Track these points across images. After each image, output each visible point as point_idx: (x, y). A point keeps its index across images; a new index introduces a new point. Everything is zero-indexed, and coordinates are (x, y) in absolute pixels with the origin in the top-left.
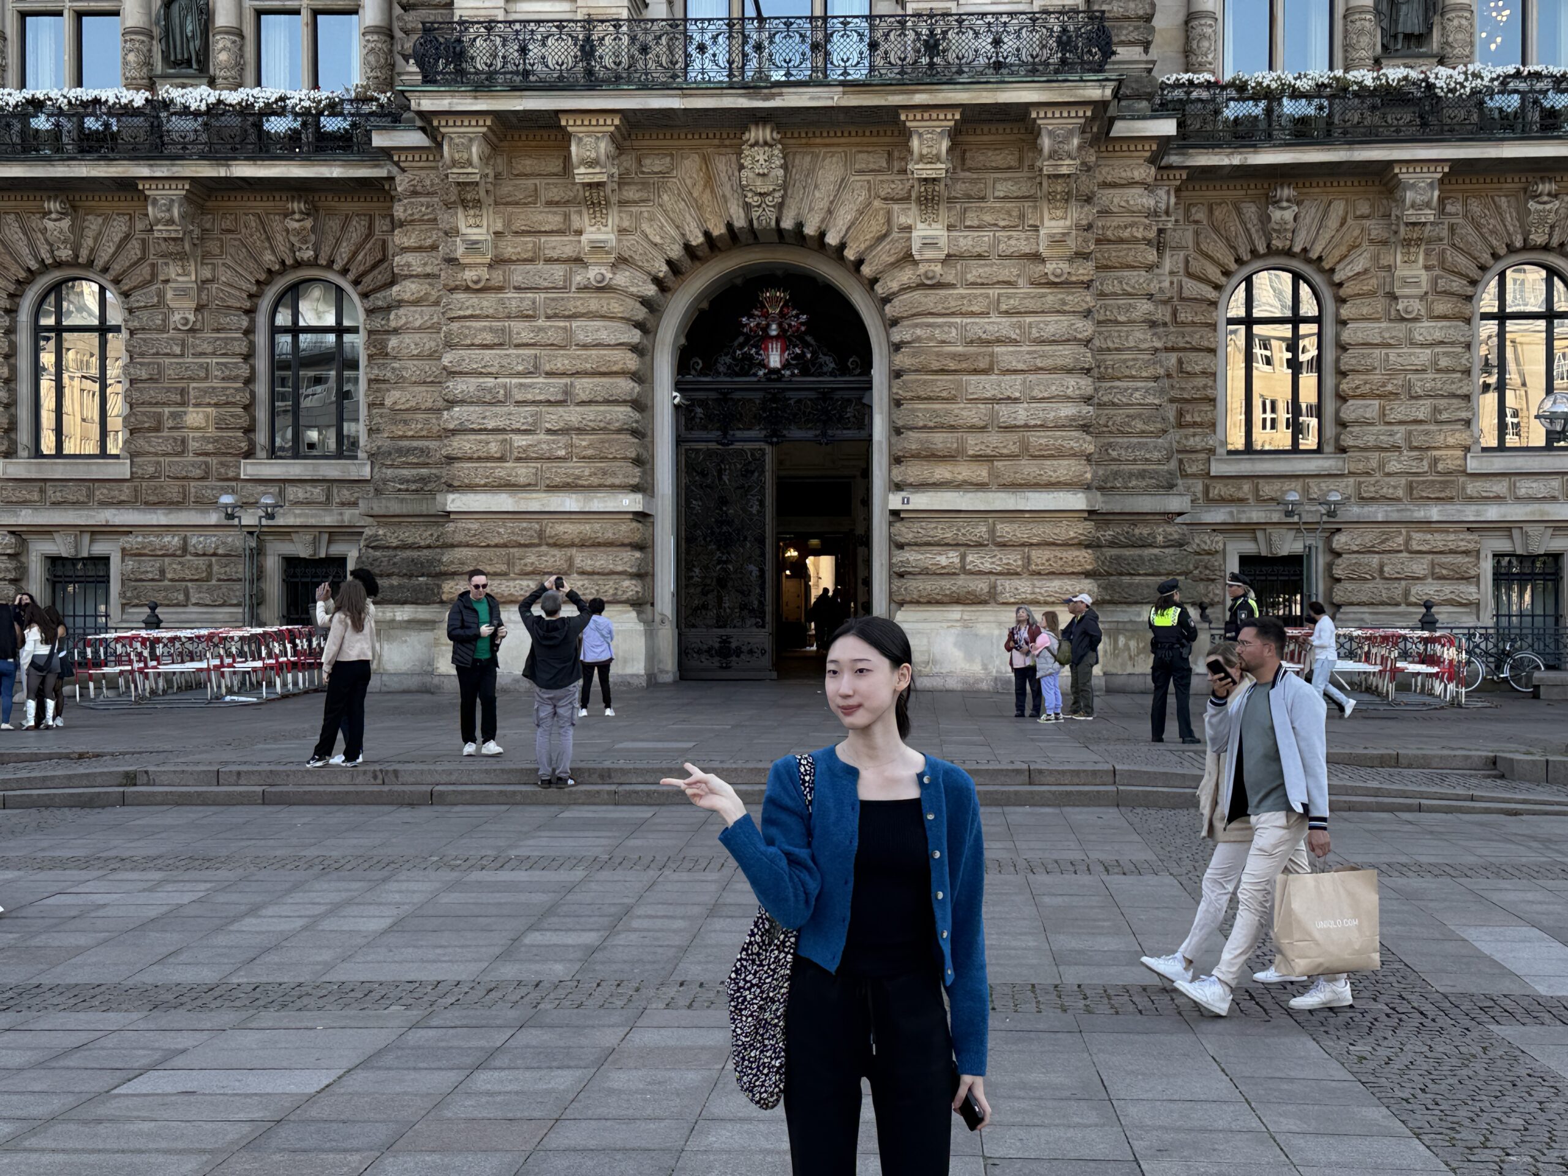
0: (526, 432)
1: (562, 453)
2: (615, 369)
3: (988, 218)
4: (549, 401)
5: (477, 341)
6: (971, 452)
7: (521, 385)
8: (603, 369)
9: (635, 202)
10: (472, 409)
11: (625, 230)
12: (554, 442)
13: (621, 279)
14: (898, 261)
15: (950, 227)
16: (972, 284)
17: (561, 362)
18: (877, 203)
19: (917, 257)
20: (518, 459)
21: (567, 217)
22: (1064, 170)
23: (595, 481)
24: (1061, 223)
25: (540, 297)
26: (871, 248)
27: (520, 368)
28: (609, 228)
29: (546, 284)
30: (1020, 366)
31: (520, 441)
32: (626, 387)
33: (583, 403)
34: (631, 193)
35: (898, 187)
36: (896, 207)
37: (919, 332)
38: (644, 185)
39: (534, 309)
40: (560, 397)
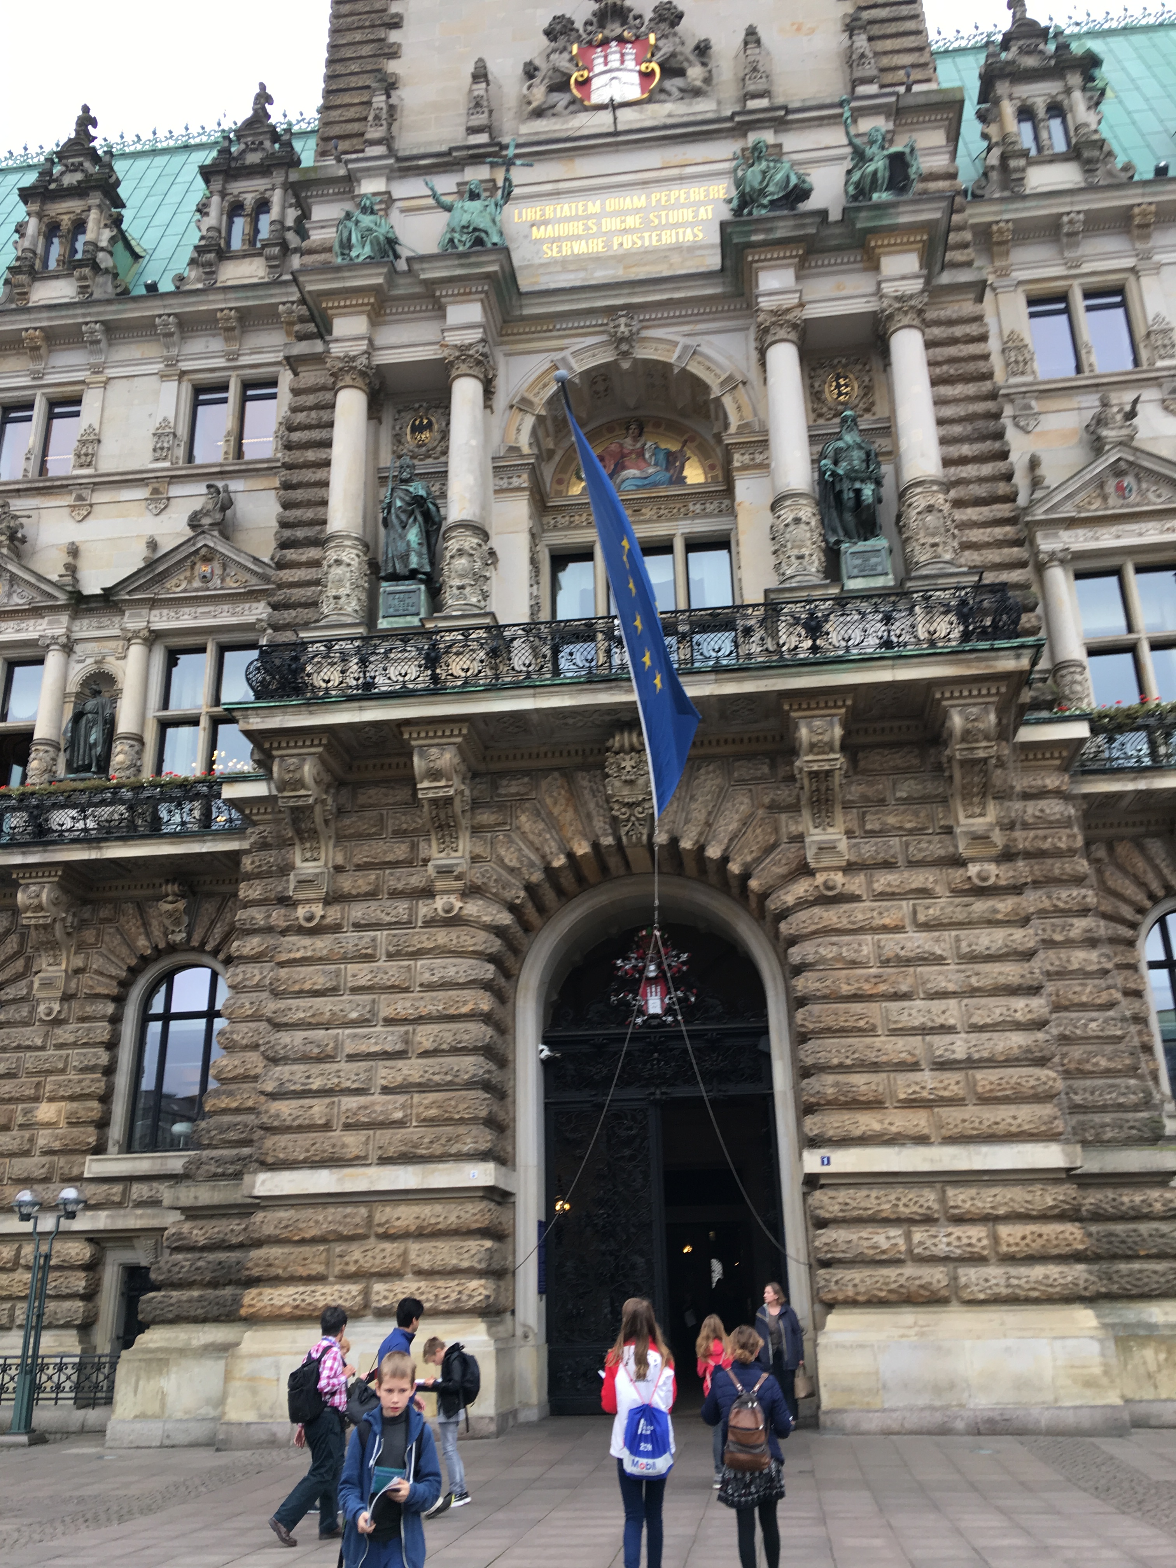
0: (358, 1092)
1: (398, 1115)
2: (464, 1010)
3: (891, 820)
4: (386, 1053)
5: (307, 986)
6: (902, 1096)
7: (355, 1036)
8: (452, 1011)
9: (490, 826)
10: (295, 1067)
11: (478, 856)
12: (388, 1102)
13: (473, 908)
14: (790, 873)
15: (849, 834)
16: (881, 894)
17: (402, 1006)
18: (761, 812)
19: (813, 865)
20: (348, 1127)
21: (414, 847)
22: (981, 754)
23: (437, 1149)
24: (981, 820)
25: (381, 936)
26: (758, 860)
27: (354, 1015)
28: (459, 854)
29: (388, 919)
30: (951, 987)
31: (350, 1103)
32: (478, 1032)
33: (426, 1054)
34: (486, 817)
35: (784, 794)
36: (783, 817)
37: (822, 951)
38: (501, 807)
39: (375, 948)
40: (399, 1047)
